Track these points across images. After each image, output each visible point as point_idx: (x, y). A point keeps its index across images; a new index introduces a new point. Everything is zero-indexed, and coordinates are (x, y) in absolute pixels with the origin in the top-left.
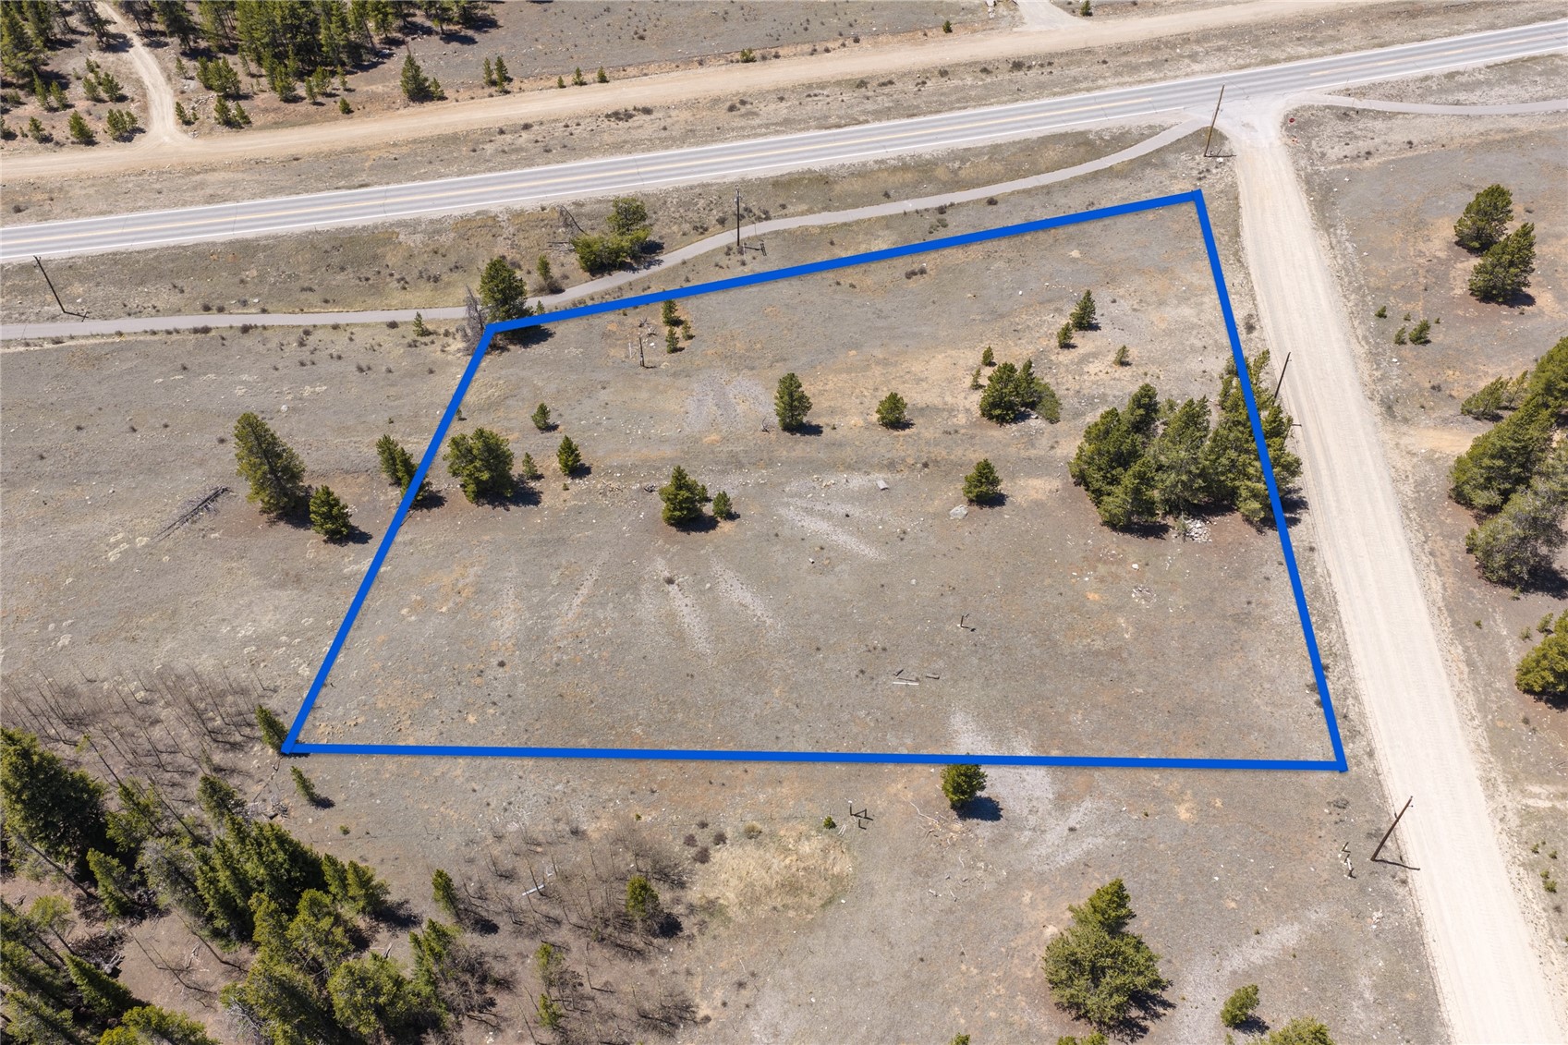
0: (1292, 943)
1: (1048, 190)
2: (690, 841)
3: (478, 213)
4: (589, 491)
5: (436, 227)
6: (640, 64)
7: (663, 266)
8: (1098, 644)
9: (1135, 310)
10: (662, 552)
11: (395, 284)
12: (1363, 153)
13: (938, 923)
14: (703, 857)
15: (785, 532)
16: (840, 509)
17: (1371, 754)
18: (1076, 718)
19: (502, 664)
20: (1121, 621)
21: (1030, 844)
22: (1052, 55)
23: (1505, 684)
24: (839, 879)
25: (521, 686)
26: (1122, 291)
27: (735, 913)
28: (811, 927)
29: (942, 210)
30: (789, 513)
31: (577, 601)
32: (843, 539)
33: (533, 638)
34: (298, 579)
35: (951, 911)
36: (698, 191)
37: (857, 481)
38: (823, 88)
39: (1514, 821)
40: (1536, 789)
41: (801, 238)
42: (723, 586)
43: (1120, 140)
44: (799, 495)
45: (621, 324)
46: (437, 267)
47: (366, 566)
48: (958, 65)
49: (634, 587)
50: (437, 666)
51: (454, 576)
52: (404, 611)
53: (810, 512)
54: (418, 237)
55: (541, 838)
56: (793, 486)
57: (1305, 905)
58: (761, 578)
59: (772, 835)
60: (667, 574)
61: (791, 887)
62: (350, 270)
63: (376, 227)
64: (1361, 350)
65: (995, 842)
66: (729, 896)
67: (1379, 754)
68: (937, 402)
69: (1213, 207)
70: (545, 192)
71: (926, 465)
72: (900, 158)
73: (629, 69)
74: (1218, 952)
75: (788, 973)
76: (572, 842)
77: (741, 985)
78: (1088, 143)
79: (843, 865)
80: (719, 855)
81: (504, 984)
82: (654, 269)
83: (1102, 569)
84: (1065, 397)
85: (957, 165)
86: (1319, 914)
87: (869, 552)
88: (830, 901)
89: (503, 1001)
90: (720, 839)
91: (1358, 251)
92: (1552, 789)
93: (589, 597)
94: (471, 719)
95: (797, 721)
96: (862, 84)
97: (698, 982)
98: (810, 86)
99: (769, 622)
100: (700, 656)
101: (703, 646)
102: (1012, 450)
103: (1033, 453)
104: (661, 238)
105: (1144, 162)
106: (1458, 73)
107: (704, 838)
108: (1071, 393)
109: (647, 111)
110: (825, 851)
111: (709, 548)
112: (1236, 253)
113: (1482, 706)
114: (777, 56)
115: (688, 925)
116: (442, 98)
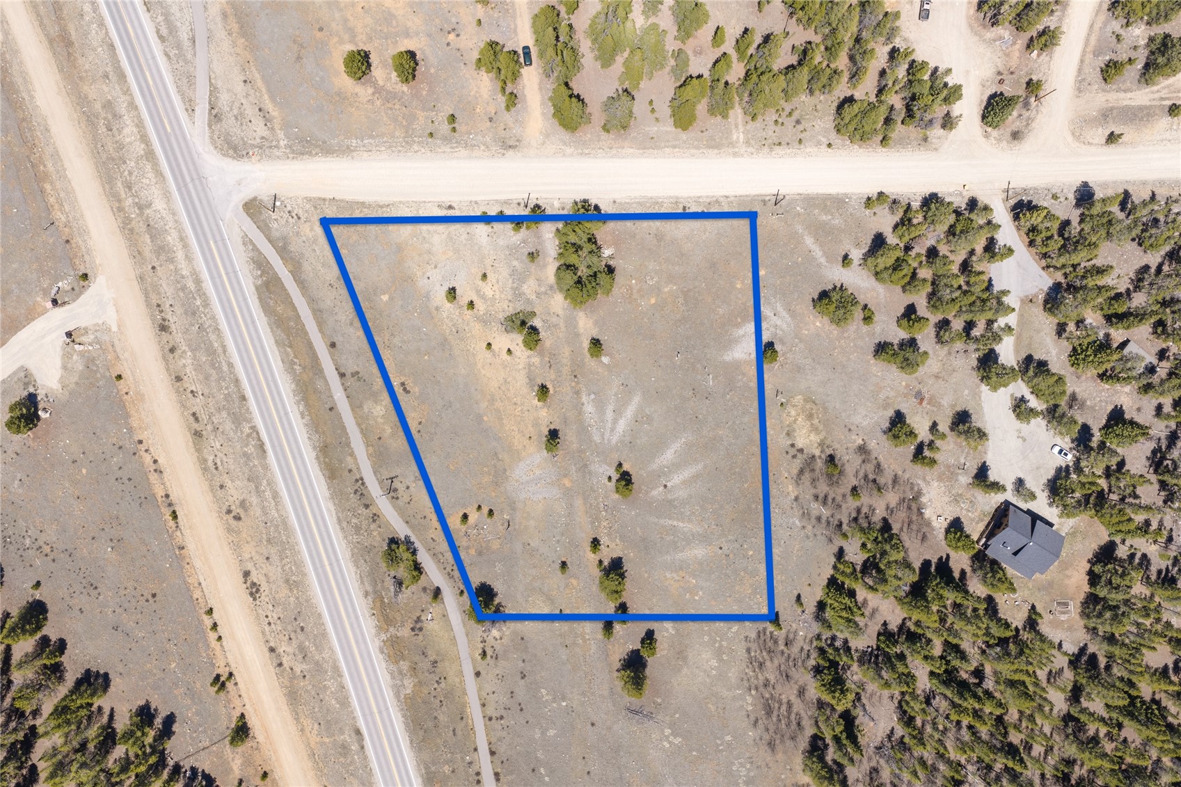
0: (812, 240)
1: (317, 313)
2: (794, 457)
3: (382, 652)
4: (609, 535)
5: (398, 675)
6: (189, 590)
7: (410, 533)
8: (681, 300)
9: (436, 267)
10: (647, 492)
11: (443, 685)
12: (261, 114)
13: (819, 363)
14: (801, 451)
15: (628, 439)
16: (609, 415)
17: (727, 197)
18: (721, 311)
19: (721, 548)
20: (666, 290)
21: (781, 330)
22: (148, 305)
23: (684, 136)
24: (805, 400)
25: (730, 537)
26: (419, 274)
27: (822, 436)
28: (825, 409)
29: (342, 375)
30: (615, 439)
31: (681, 524)
32: (630, 412)
33: (705, 539)
34: (680, 652)
35: (813, 359)
36: (344, 524)
37: (589, 408)
38: (206, 460)
39: (750, 149)
40: (735, 137)
41: (379, 457)
42: (665, 463)
43: (260, 264)
44: (602, 435)
45: (468, 548)
46: (425, 665)
47: (668, 625)
48: (168, 370)
49: (670, 502)
50: (726, 575)
51: (672, 582)
52: (697, 598)
53: (612, 430)
54: (406, 682)
55: (801, 512)
56: (597, 438)
57: (796, 233)
58: (659, 445)
59: (788, 426)
60: (662, 488)
61: (810, 417)
62: (435, 714)
63: (402, 710)
64: (463, 152)
65: (783, 343)
66: (815, 438)
67: (727, 194)
68: (523, 373)
69: (331, 213)
70: (357, 618)
71: (575, 376)
72: (298, 403)
73: (195, 596)
74: (819, 265)
75: (843, 414)
76: (800, 501)
77: (850, 430)
78: (267, 285)
79: (799, 399)
80: (800, 445)
81: (859, 511)
82: (413, 539)
83: (635, 296)
84: (514, 308)
85: (297, 367)
86: (800, 229)
87: (637, 399)
88: (814, 402)
89: (865, 510)
90: (793, 445)
91: (371, 137)
92: (734, 131)
93: (678, 520)
94: (751, 553)
95: (734, 422)
96: (198, 434)
97: (850, 445)
98: (205, 470)
99: (683, 440)
100: (705, 467)
101: (700, 466)
102: (561, 335)
103: (562, 325)
104: (384, 540)
105: (283, 251)
106: (158, 32)
107: (792, 451)
108: (511, 304)
109: (247, 574)
110: (794, 406)
111: (642, 472)
112: (382, 207)
113: (698, 148)
114: (167, 496)
115: (829, 452)
116: (243, 716)
